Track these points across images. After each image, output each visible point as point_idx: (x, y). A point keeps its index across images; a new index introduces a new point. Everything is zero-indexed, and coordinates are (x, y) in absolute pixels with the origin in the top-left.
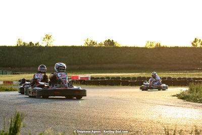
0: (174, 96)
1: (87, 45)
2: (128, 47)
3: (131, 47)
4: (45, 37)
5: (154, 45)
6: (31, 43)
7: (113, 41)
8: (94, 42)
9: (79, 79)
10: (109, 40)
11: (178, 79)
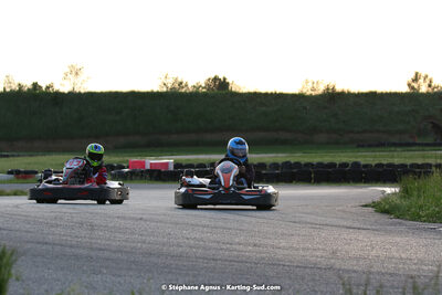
0: (366, 206)
1: (165, 90)
2: (260, 94)
3: (266, 94)
4: (68, 70)
5: (320, 90)
6: (35, 85)
7: (225, 79)
8: (181, 83)
9: (148, 167)
10: (216, 79)
11: (376, 165)
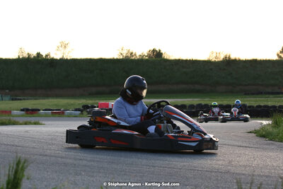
0: (250, 132)
1: (121, 57)
2: (182, 60)
3: (186, 60)
4: (60, 45)
5: (221, 58)
6: (38, 54)
7: (160, 51)
8: (132, 53)
9: (110, 107)
10: (154, 51)
11: (257, 106)
